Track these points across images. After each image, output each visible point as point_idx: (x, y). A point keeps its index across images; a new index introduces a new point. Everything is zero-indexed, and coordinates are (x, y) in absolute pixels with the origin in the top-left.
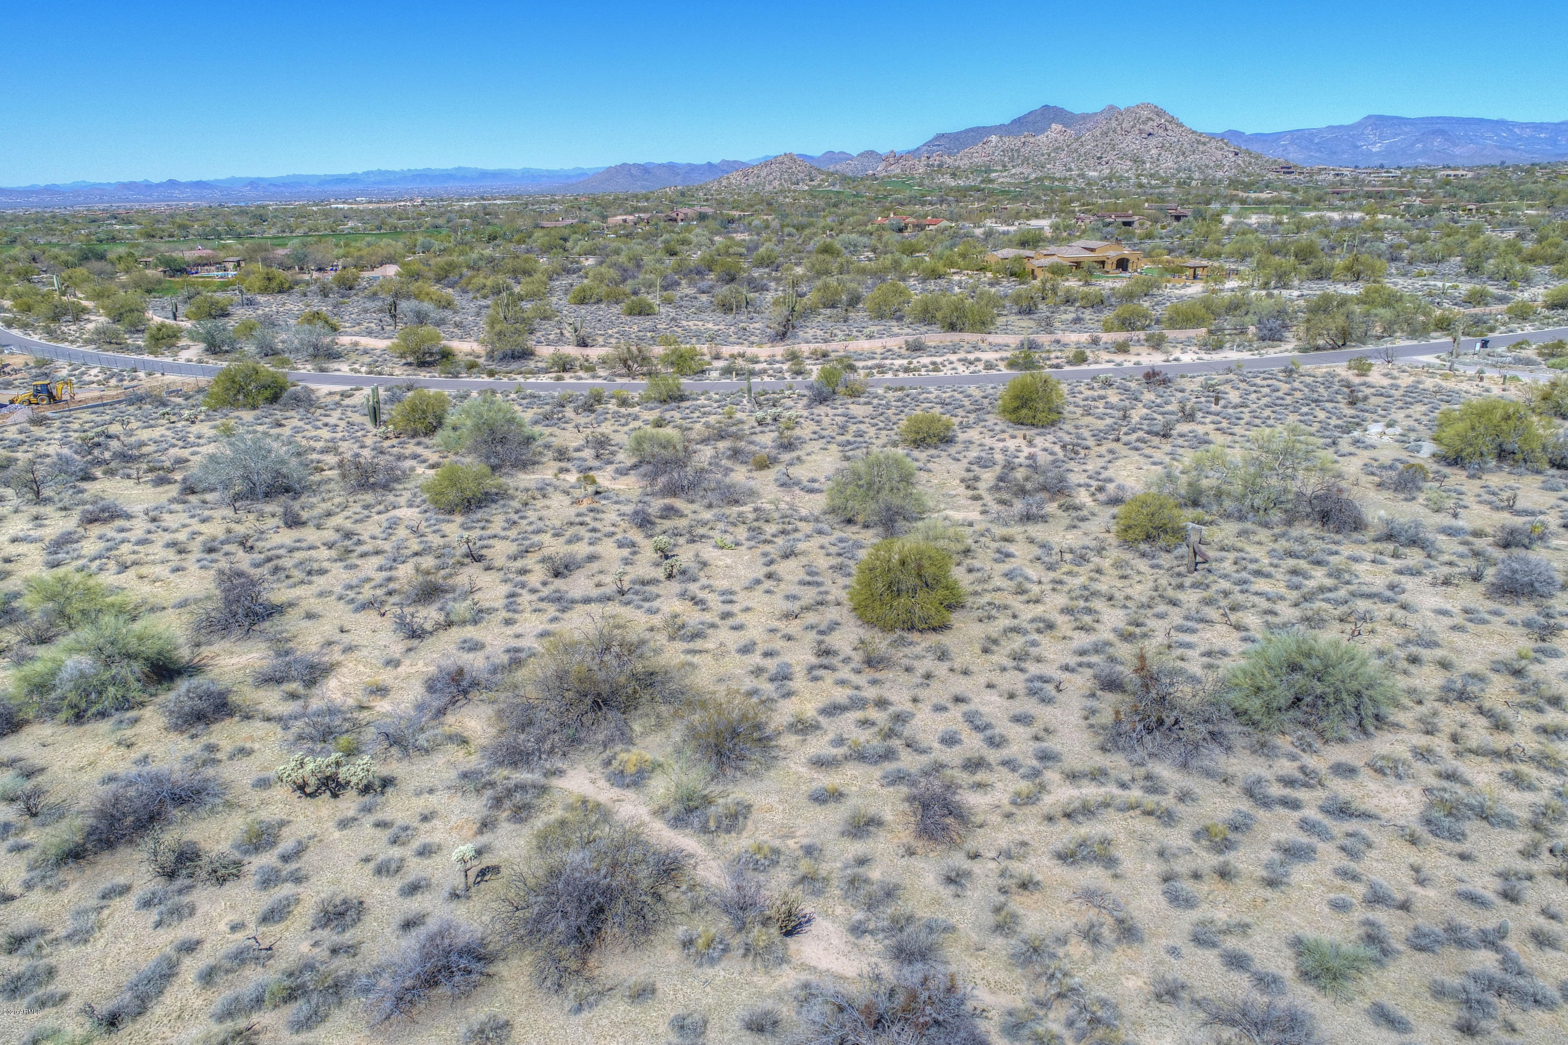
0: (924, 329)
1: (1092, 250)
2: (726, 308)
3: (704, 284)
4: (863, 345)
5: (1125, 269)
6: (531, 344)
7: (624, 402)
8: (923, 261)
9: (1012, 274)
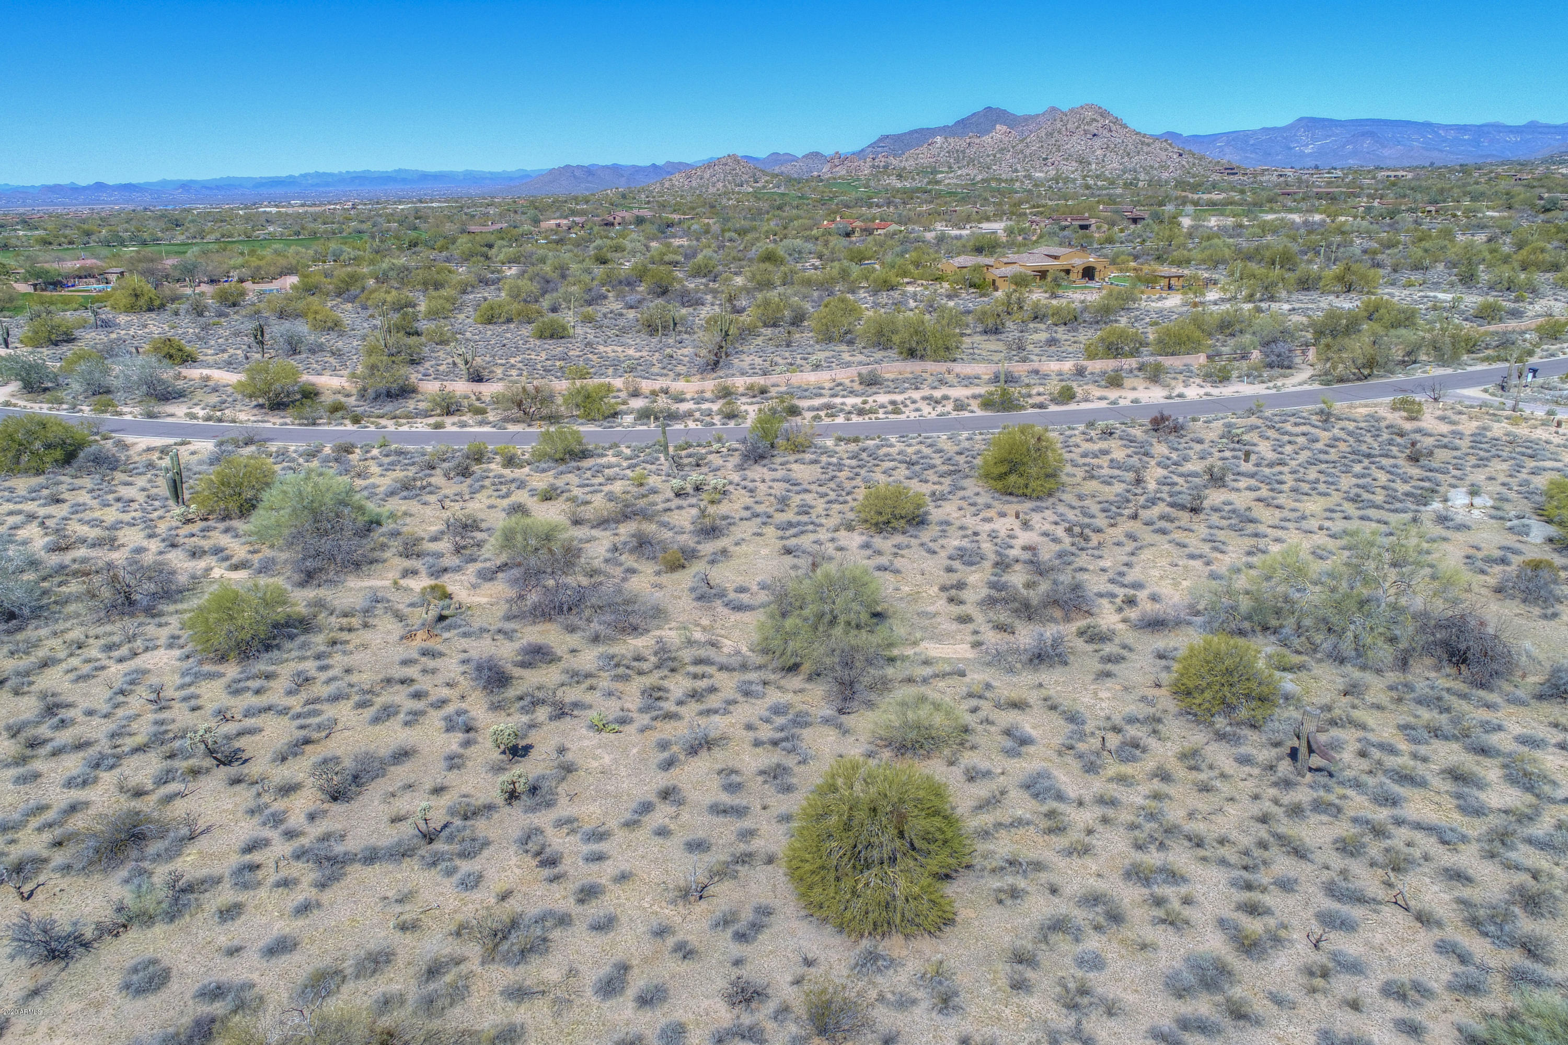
0: (879, 355)
1: (1056, 258)
2: (651, 328)
3: (632, 298)
4: (811, 378)
5: (1092, 278)
6: (414, 377)
7: (510, 461)
8: (874, 270)
9: (973, 285)
